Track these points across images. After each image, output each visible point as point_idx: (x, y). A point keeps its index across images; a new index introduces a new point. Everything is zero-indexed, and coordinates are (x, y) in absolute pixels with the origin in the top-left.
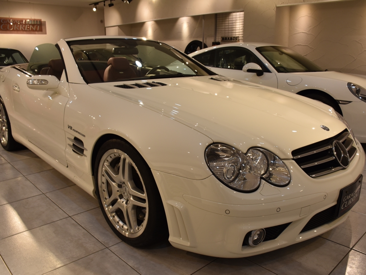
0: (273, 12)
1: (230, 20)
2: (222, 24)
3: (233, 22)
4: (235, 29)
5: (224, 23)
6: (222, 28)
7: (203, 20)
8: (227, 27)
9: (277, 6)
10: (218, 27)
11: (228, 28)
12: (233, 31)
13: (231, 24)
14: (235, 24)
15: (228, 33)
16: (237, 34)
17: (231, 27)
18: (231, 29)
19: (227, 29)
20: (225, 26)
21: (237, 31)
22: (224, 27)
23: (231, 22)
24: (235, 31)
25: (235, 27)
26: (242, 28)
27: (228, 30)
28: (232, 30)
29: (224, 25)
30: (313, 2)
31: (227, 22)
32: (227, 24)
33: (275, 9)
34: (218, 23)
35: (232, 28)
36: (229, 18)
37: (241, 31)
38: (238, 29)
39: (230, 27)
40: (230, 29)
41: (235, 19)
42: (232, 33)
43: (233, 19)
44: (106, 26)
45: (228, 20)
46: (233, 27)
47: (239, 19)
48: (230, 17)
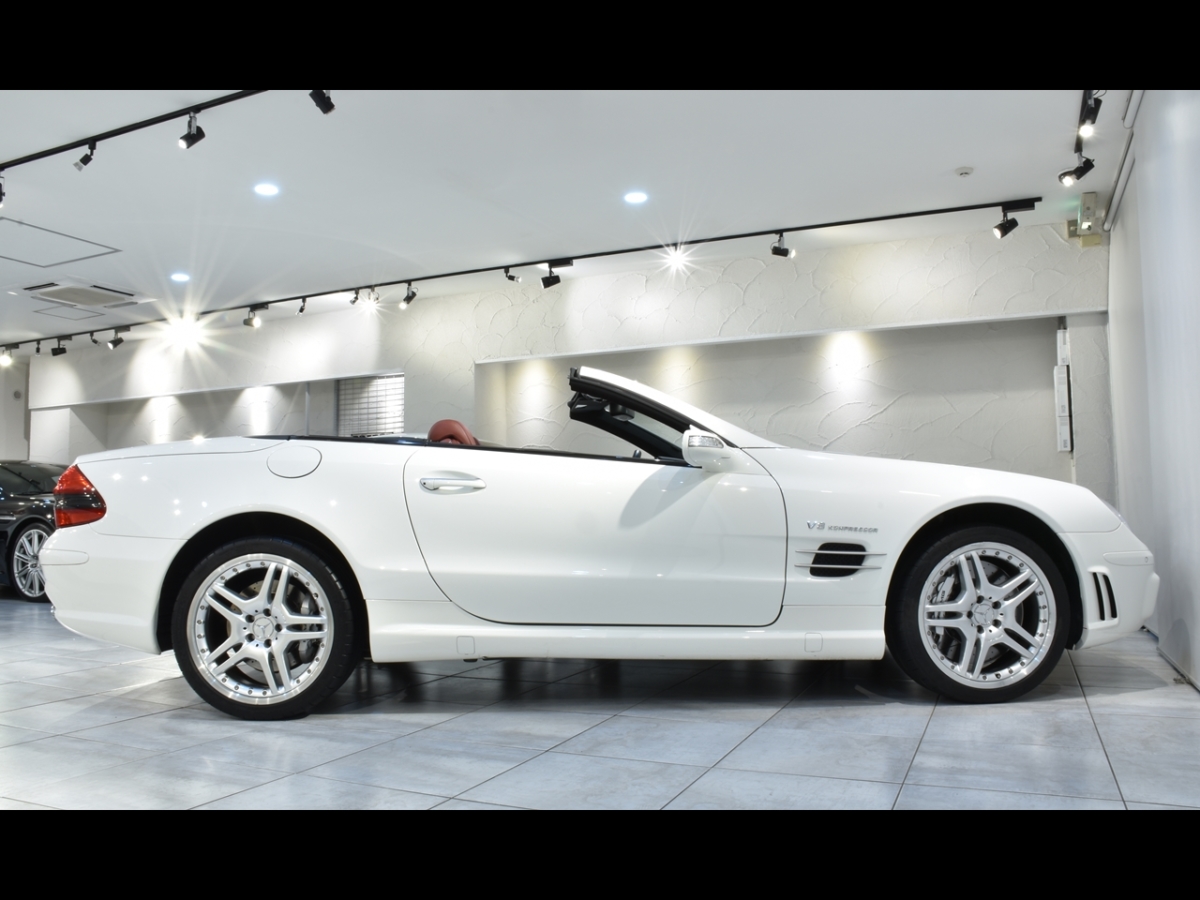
0: (468, 375)
1: (371, 394)
2: (353, 404)
3: (379, 399)
4: (383, 415)
5: (357, 401)
6: (353, 415)
7: (307, 394)
8: (365, 411)
9: (478, 362)
10: (342, 412)
11: (368, 414)
12: (379, 421)
13: (374, 405)
14: (383, 404)
15: (368, 424)
16: (388, 426)
17: (374, 410)
18: (375, 416)
19: (365, 416)
20: (359, 409)
21: (388, 421)
22: (356, 412)
23: (374, 400)
24: (383, 421)
25: (383, 410)
26: (400, 413)
27: (368, 419)
28: (378, 418)
29: (357, 406)
30: (551, 355)
31: (365, 400)
32: (365, 406)
33: (473, 369)
34: (342, 402)
35: (377, 413)
36: (368, 392)
37: (400, 419)
38: (391, 415)
39: (371, 411)
40: (371, 416)
41: (383, 393)
42: (377, 424)
43: (379, 394)
44: (31, 406)
45: (366, 395)
46: (379, 410)
47: (392, 392)
48: (371, 389)
